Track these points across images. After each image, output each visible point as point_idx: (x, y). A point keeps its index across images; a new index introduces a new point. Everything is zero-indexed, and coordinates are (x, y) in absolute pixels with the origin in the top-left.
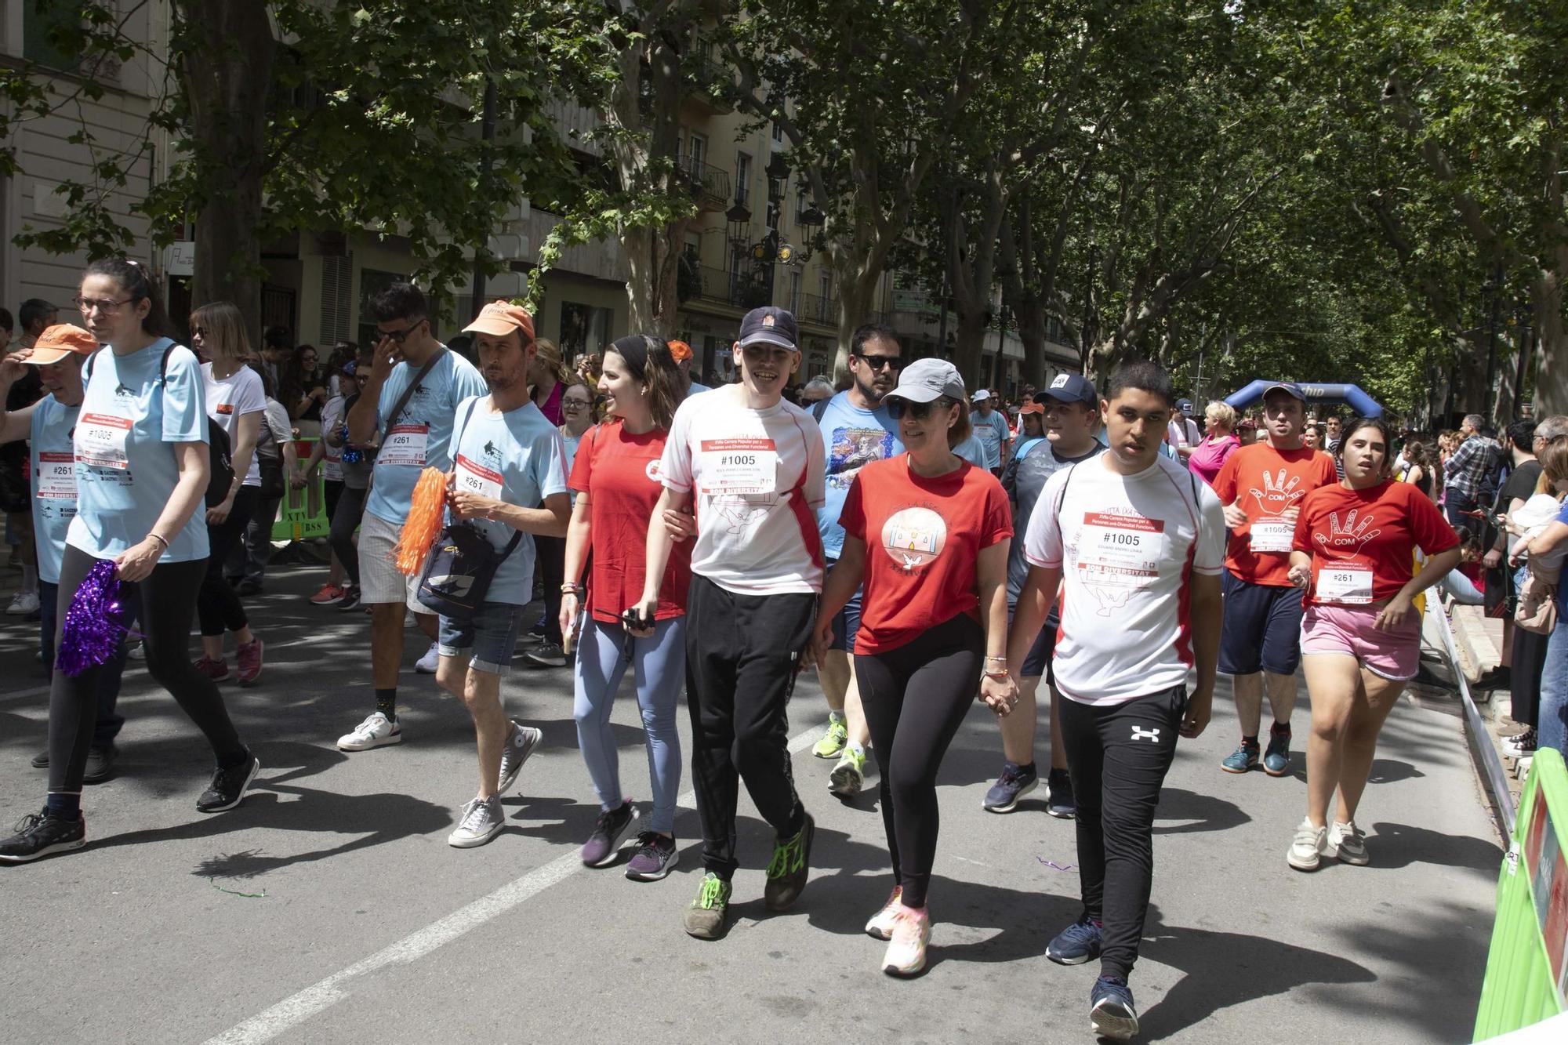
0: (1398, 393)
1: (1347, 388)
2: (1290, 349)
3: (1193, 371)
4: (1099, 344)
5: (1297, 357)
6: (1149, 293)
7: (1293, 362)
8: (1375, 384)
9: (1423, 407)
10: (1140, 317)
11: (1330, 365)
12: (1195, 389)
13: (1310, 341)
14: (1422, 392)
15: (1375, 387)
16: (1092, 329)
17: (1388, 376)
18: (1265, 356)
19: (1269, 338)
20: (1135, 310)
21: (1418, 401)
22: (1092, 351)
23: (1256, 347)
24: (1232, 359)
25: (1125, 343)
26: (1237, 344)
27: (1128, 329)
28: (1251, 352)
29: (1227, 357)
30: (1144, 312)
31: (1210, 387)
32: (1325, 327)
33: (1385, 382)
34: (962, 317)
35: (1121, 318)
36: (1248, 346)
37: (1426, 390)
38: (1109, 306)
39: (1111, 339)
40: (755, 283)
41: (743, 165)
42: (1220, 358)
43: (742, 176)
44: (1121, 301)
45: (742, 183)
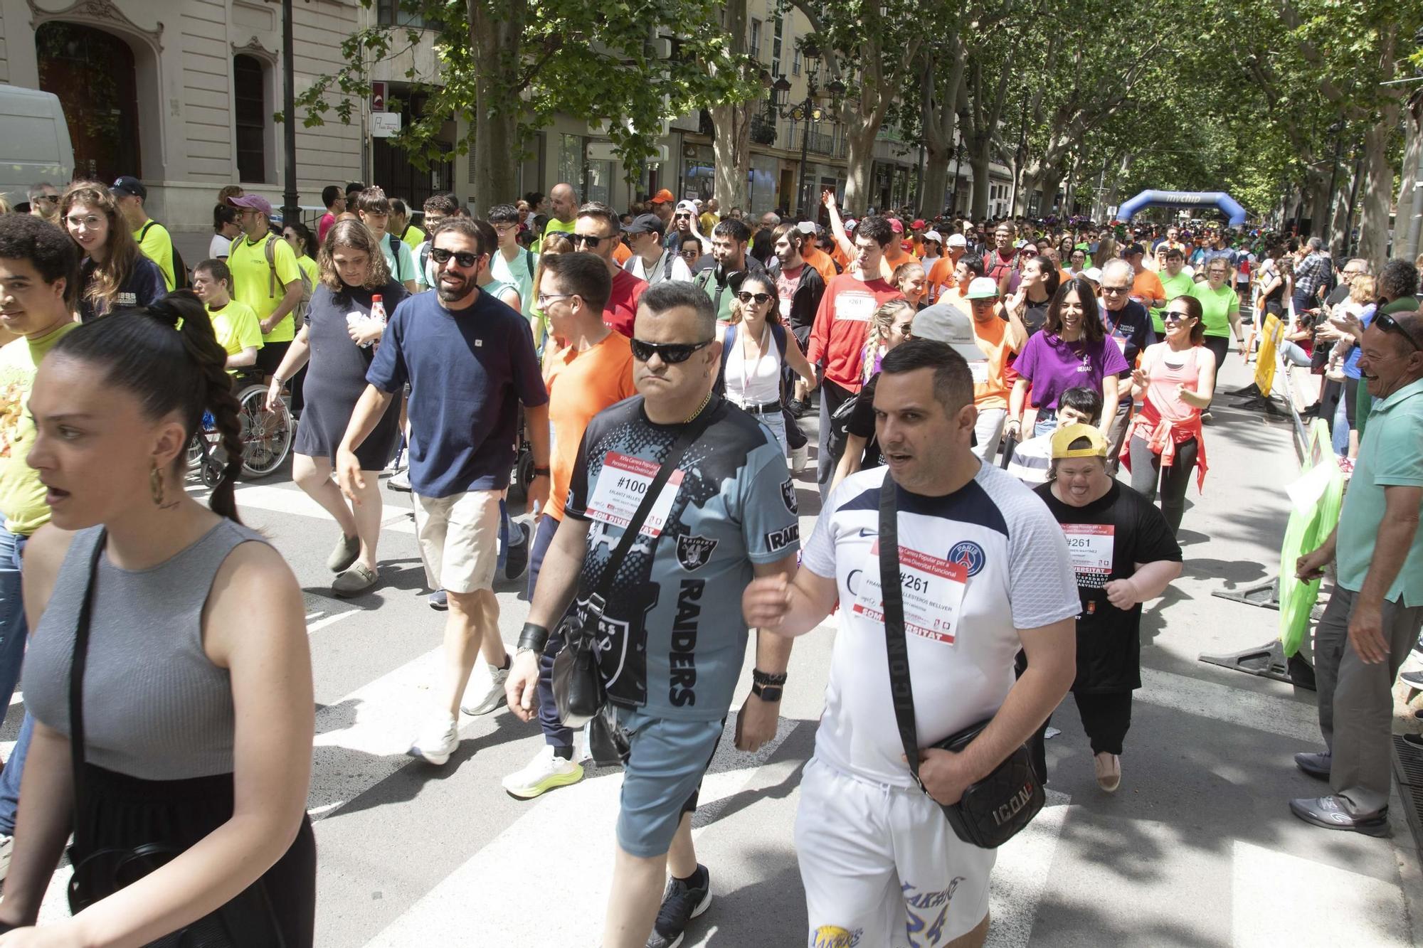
0: (1259, 198)
1: (1218, 196)
2: (1173, 162)
3: (1096, 184)
4: (1028, 166)
5: (1179, 168)
6: (1069, 125)
7: (1176, 173)
8: (1240, 192)
9: (1279, 210)
10: (1060, 145)
11: (1205, 175)
12: (1097, 197)
13: (1190, 155)
14: (1279, 198)
15: (1241, 195)
16: (1022, 156)
17: (1252, 185)
18: (1154, 168)
19: (1157, 154)
20: (1057, 141)
21: (1275, 205)
22: (1022, 173)
23: (1147, 161)
24: (1127, 172)
25: (1048, 165)
26: (1131, 160)
27: (1050, 155)
28: (1142, 166)
29: (1124, 171)
30: (1064, 140)
31: (1108, 195)
32: (1203, 144)
33: (1249, 190)
34: (931, 152)
35: (1046, 147)
36: (1140, 161)
37: (1282, 196)
38: (1037, 136)
39: (1038, 162)
40: (764, 124)
41: (755, 29)
42: (1117, 171)
43: (754, 38)
44: (1046, 132)
45: (754, 43)
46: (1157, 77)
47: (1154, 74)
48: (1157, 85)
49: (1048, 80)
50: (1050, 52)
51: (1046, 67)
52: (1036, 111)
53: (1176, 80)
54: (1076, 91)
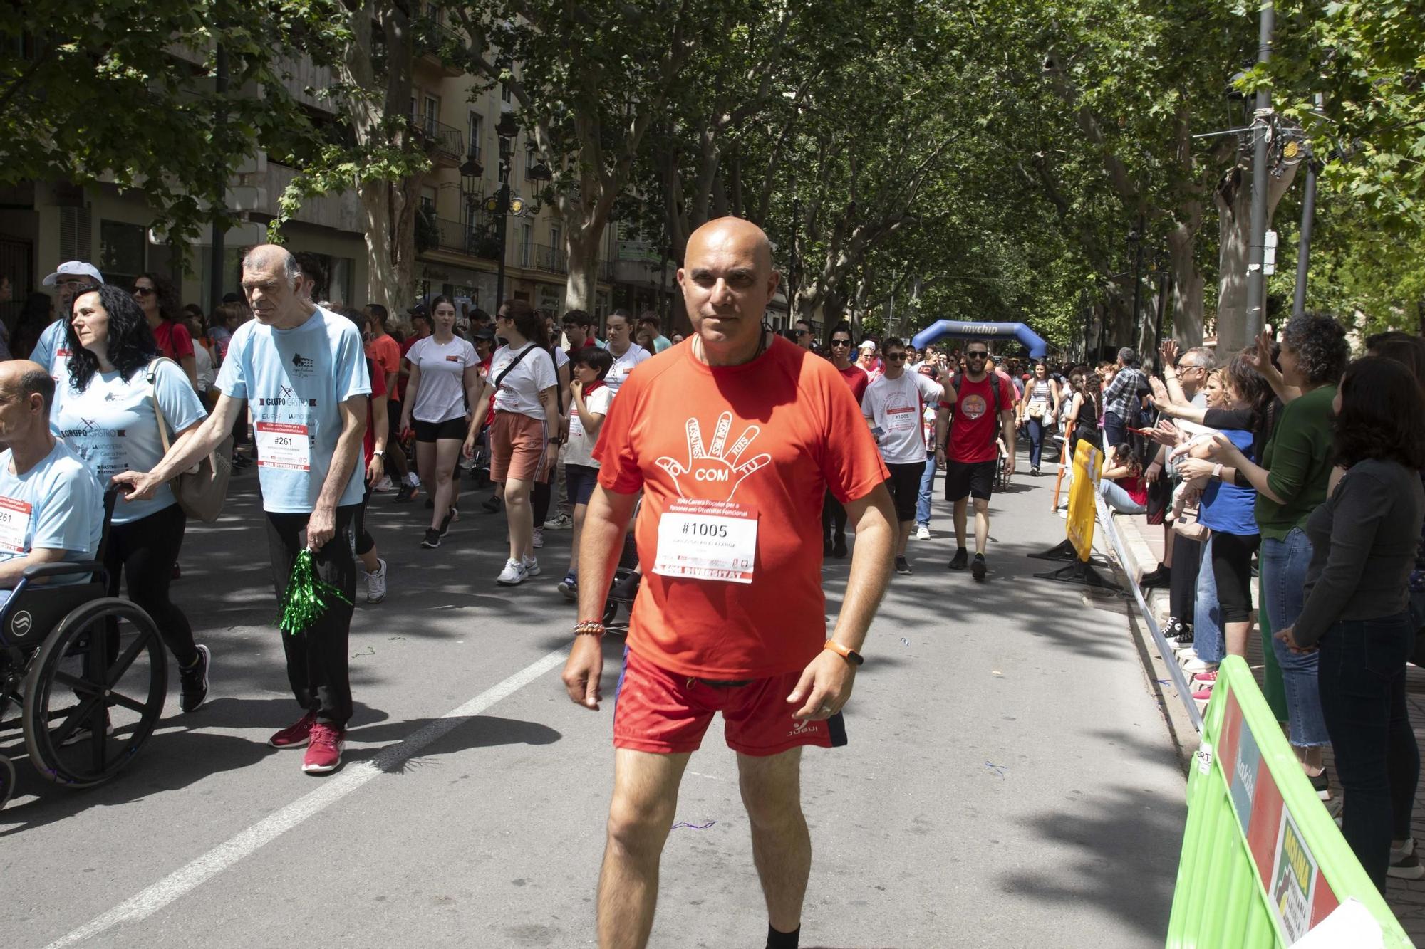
0: (1059, 330)
1: (1016, 326)
2: (966, 292)
3: (885, 312)
4: (804, 289)
5: (973, 299)
6: (847, 243)
7: (970, 304)
8: (1039, 322)
9: (1080, 342)
10: (839, 264)
11: (1001, 306)
12: (886, 328)
13: (984, 285)
14: (1079, 329)
15: (1040, 326)
16: (796, 277)
17: (1051, 315)
18: (948, 298)
19: (949, 283)
20: (834, 263)
22: (797, 296)
23: (939, 291)
24: (919, 301)
25: (826, 288)
26: (922, 289)
27: (829, 275)
28: (935, 295)
29: (915, 300)
30: (843, 259)
31: (900, 326)
33: (1048, 321)
35: (823, 266)
36: (932, 290)
37: (1082, 328)
38: (812, 253)
39: (815, 284)
40: (489, 235)
41: (475, 124)
42: (908, 301)
43: (475, 135)
44: (823, 250)
45: (474, 142)
46: (939, 190)
47: (936, 187)
48: (940, 199)
49: (822, 192)
50: (821, 162)
51: (819, 178)
52: (811, 226)
53: (960, 193)
54: (853, 204)
